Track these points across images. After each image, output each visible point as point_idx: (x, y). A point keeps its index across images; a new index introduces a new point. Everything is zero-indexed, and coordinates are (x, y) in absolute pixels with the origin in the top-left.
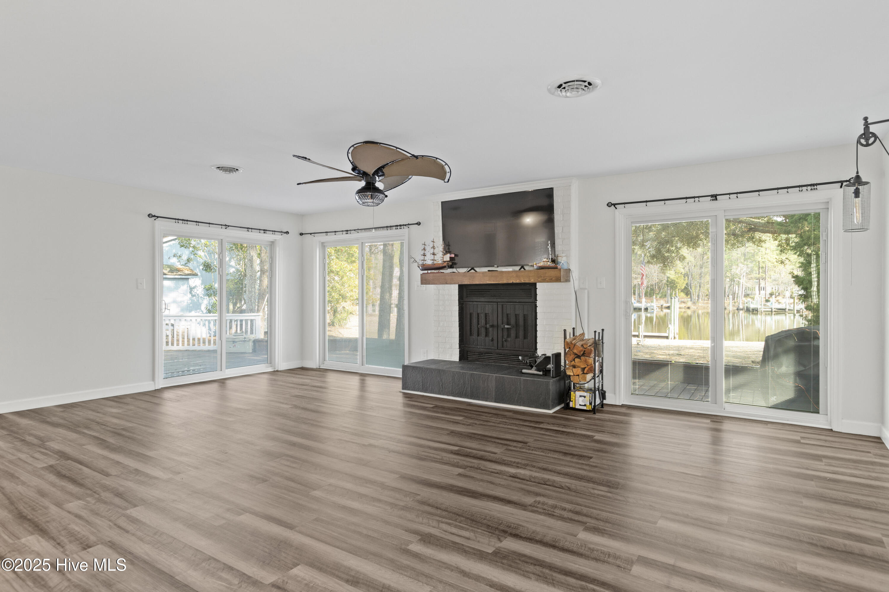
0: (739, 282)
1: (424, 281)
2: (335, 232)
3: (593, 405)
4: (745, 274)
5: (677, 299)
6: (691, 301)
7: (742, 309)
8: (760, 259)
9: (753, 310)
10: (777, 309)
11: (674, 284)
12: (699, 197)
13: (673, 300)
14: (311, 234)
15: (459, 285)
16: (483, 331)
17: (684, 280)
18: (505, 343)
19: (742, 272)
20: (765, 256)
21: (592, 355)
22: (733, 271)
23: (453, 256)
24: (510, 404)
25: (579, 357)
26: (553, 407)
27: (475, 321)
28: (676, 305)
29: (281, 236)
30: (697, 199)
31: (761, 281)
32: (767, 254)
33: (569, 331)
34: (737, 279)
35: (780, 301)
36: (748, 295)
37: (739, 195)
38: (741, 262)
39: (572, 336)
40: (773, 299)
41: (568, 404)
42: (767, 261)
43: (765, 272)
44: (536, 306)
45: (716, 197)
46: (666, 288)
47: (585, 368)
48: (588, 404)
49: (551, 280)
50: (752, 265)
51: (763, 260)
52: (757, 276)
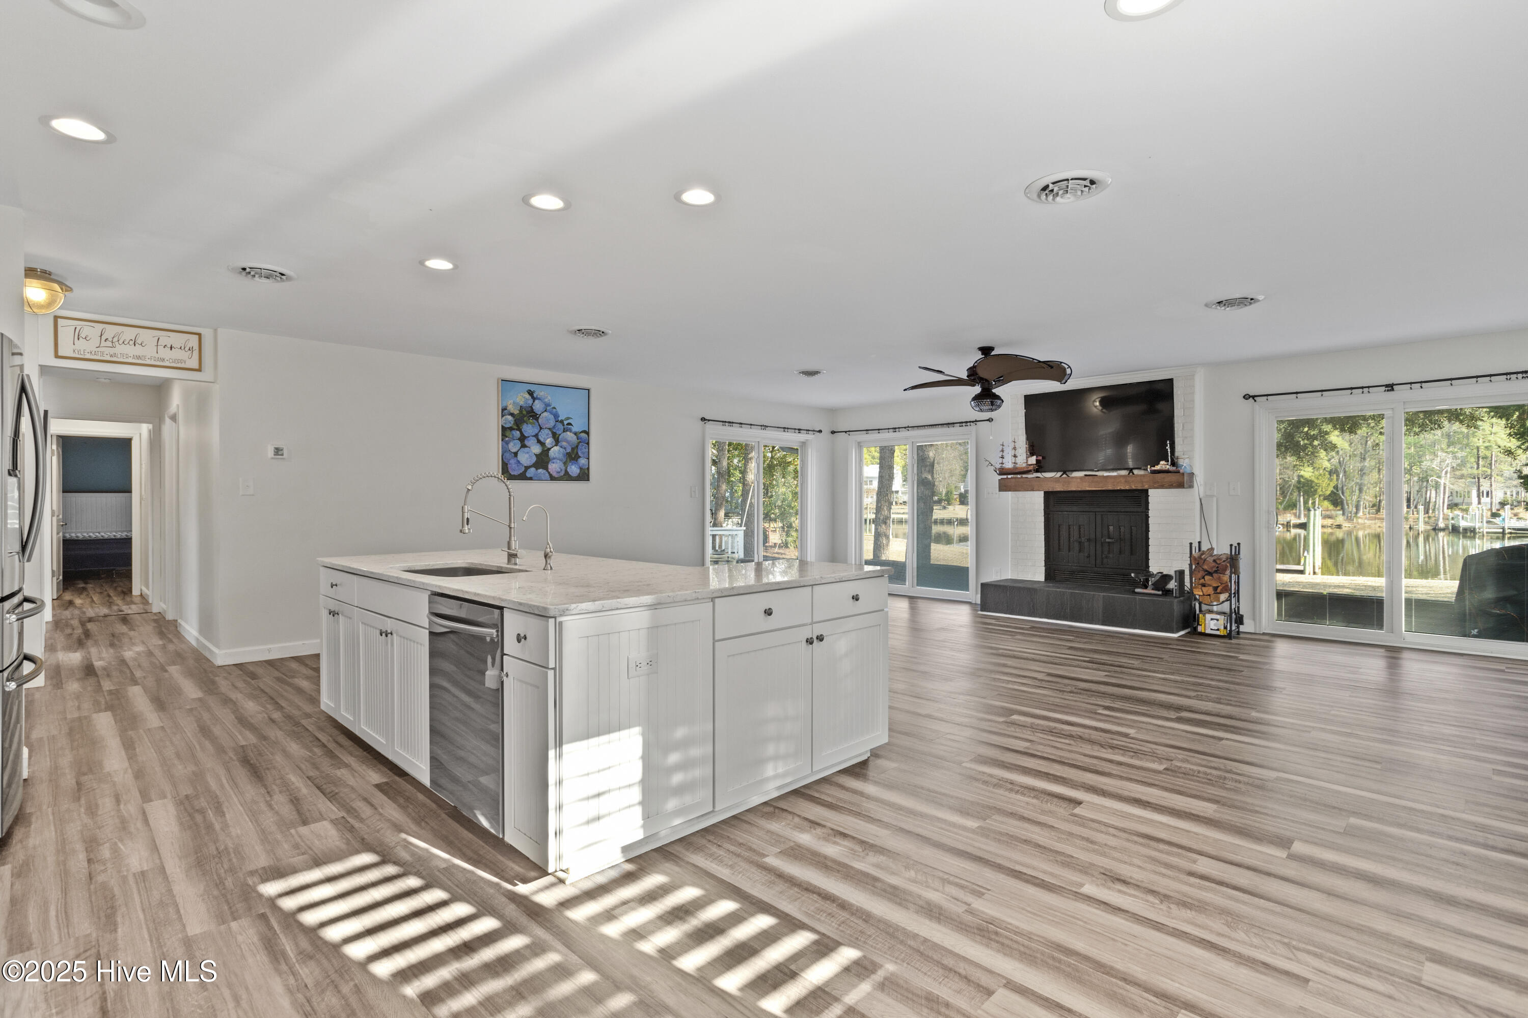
0: (1437, 482)
1: (1004, 487)
2: (879, 430)
3: (1229, 629)
4: (1449, 469)
5: (1318, 512)
6: (1343, 514)
7: (1443, 530)
8: (1480, 443)
9: (1465, 530)
10: (1514, 529)
11: (1312, 487)
12: (1369, 387)
13: (1312, 513)
14: (846, 432)
15: (1045, 493)
16: (1076, 545)
17: (1331, 480)
18: (1105, 560)
19: (1444, 466)
20: (1491, 438)
21: (1228, 572)
22: (1426, 464)
23: (1040, 458)
24: (1122, 627)
25: (1210, 574)
26: (1177, 631)
27: (1064, 533)
28: (1317, 521)
29: (813, 436)
30: (1366, 390)
31: (1481, 480)
32: (1495, 434)
33: (1195, 545)
34: (1434, 478)
35: (1521, 516)
36: (1456, 505)
37: (1423, 385)
38: (1442, 449)
39: (1197, 551)
40: (1507, 512)
41: (1195, 629)
42: (1494, 445)
43: (1491, 464)
44: (1147, 517)
45: (1392, 387)
46: (1295, 494)
47: (1218, 587)
48: (1222, 628)
49: (1171, 486)
50: (1464, 454)
51: (1487, 444)
52: (1475, 471)
